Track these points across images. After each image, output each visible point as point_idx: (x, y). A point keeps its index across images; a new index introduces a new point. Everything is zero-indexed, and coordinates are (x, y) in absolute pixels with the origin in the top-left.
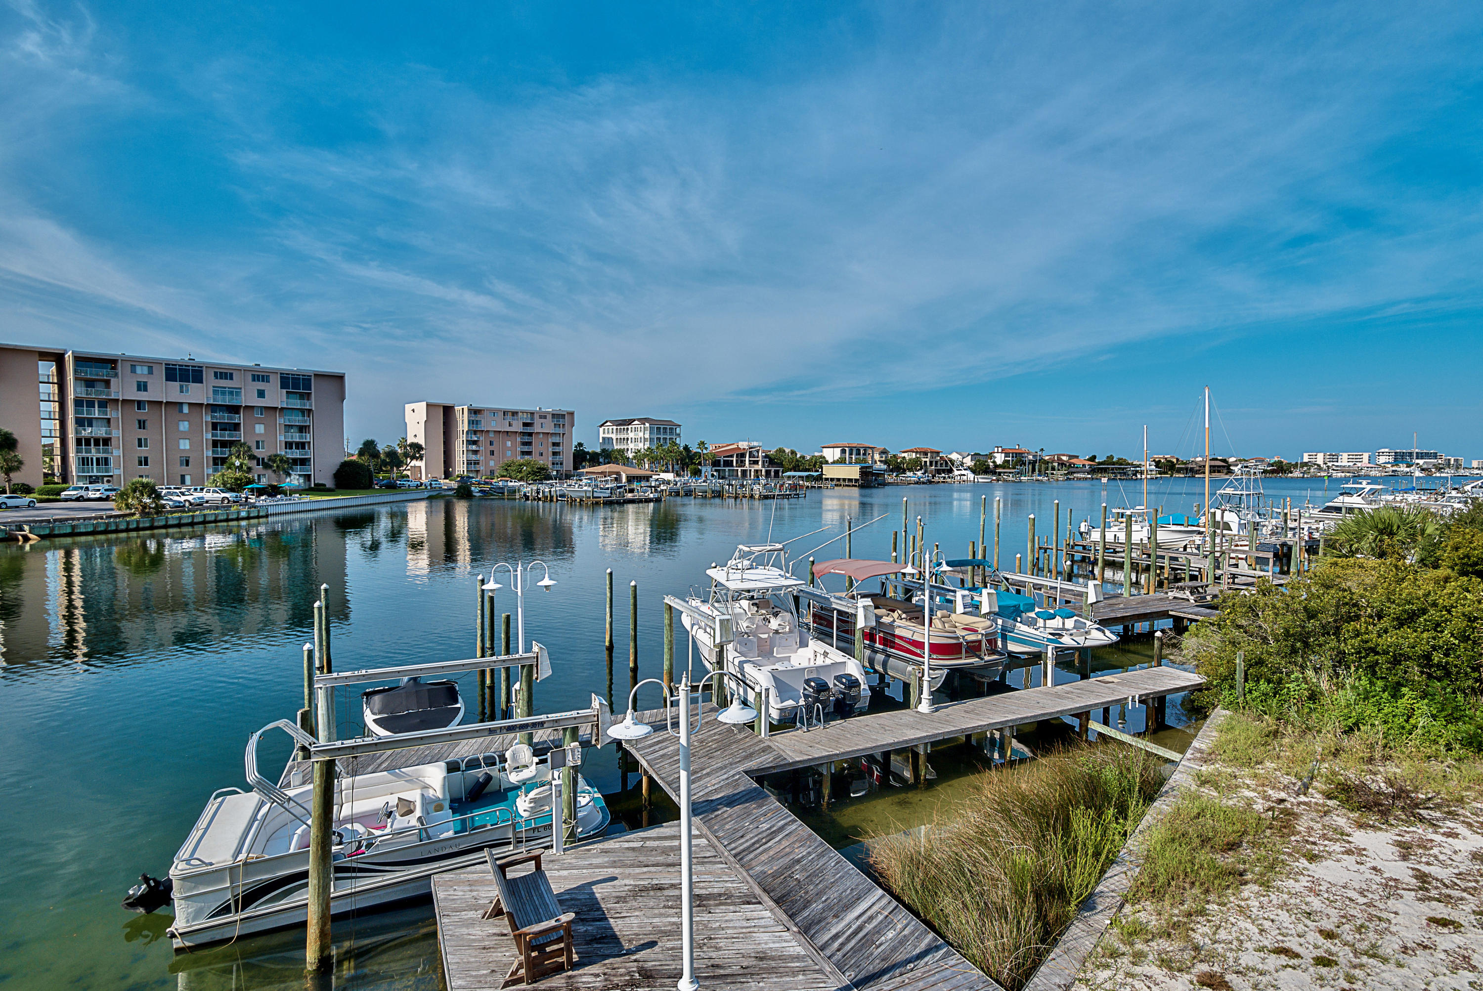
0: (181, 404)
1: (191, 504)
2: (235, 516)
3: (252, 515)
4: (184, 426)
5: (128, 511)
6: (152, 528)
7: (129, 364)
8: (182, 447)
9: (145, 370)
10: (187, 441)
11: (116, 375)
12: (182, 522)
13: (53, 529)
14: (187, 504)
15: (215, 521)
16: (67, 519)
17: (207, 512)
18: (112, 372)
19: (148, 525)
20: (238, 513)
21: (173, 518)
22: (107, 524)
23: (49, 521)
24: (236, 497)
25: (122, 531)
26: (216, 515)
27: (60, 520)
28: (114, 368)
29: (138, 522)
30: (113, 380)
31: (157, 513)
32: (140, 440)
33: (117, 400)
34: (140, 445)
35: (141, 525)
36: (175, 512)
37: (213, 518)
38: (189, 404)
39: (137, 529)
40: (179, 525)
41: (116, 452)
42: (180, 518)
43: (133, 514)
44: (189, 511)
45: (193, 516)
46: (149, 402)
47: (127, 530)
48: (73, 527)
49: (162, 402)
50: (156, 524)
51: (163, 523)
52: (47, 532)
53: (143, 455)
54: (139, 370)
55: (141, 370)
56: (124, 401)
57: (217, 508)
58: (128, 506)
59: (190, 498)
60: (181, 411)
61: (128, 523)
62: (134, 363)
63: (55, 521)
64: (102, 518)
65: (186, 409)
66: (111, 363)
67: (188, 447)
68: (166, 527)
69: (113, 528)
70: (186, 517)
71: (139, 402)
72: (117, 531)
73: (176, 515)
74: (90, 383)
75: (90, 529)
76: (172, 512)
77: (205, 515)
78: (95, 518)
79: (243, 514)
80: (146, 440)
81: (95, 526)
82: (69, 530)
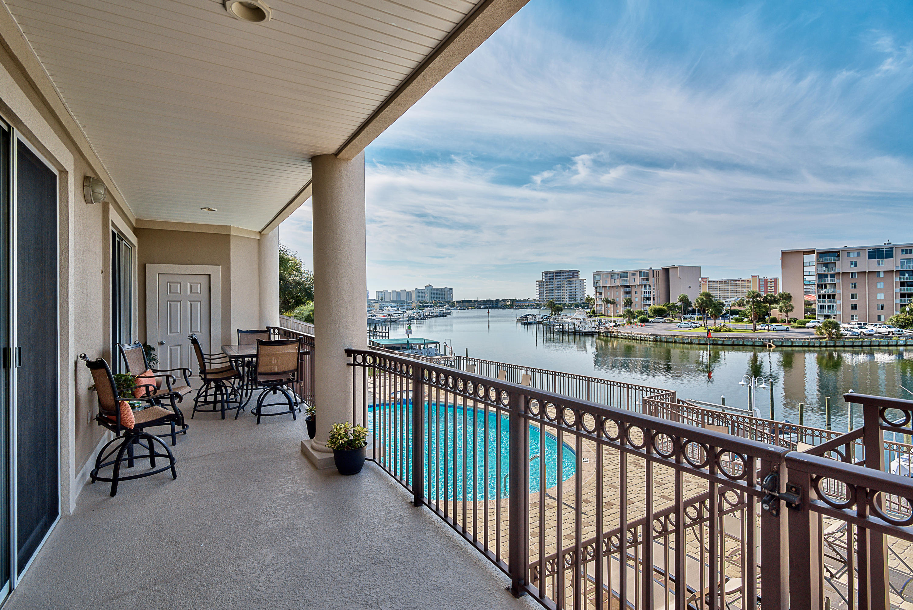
0: (879, 272)
1: (864, 334)
2: (894, 343)
3: (908, 343)
4: (880, 286)
5: (821, 336)
6: (835, 346)
7: (846, 253)
8: (879, 298)
9: (856, 254)
10: (883, 294)
11: (839, 260)
12: (854, 344)
13: (783, 343)
14: (862, 334)
15: (879, 346)
16: (791, 338)
17: (874, 339)
18: (836, 258)
19: (832, 344)
20: (897, 342)
21: (848, 342)
22: (809, 343)
23: (782, 339)
24: (899, 331)
25: (817, 347)
26: (880, 342)
27: (788, 339)
28: (839, 256)
29: (826, 342)
30: (837, 262)
31: (838, 338)
32: (852, 295)
33: (839, 273)
34: (852, 298)
35: (828, 344)
36: (851, 338)
37: (877, 344)
38: (884, 272)
39: (826, 346)
40: (852, 346)
41: (838, 302)
42: (853, 342)
43: (825, 338)
44: (861, 338)
45: (862, 342)
46: (858, 272)
47: (820, 346)
48: (792, 342)
49: (866, 272)
50: (837, 344)
51: (842, 344)
52: (780, 344)
53: (854, 304)
54: (852, 255)
55: (853, 255)
56: (843, 273)
57: (882, 337)
58: (821, 334)
59: (864, 330)
60: (879, 276)
61: (821, 343)
62: (848, 251)
63: (785, 339)
64: (808, 339)
65: (882, 275)
66: (836, 253)
67: (883, 298)
68: (844, 346)
69: (812, 344)
70: (857, 342)
71: (852, 273)
72: (814, 346)
73: (852, 340)
74: (826, 265)
75: (801, 344)
76: (849, 338)
77: (871, 342)
78: (805, 339)
79: (901, 343)
80: (856, 294)
81: (803, 343)
82: (790, 344)
